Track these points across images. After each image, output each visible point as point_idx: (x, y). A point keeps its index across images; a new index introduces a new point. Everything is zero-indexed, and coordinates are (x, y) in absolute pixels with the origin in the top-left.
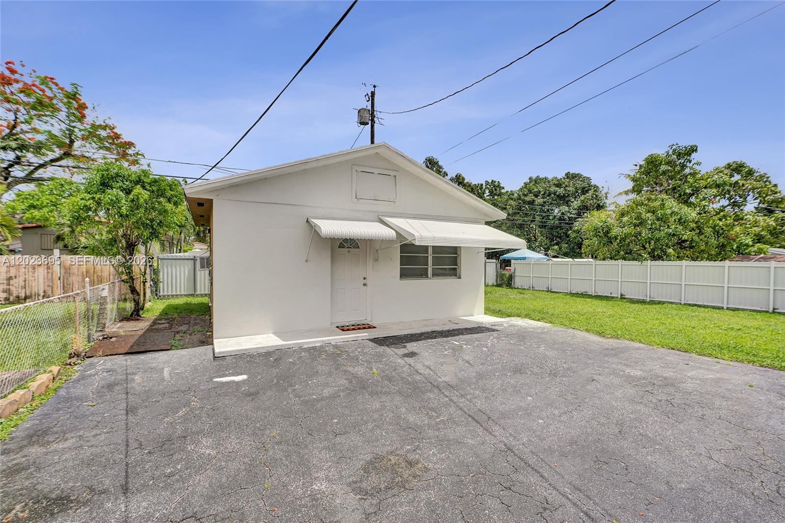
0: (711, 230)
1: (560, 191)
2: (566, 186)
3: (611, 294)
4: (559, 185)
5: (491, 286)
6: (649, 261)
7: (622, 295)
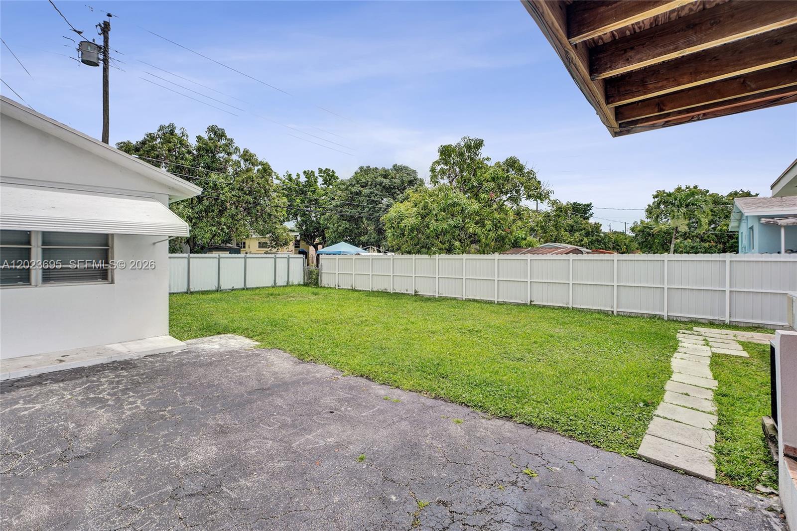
0: (490, 222)
1: (386, 182)
2: (392, 178)
3: (407, 291)
4: (385, 177)
5: (296, 285)
6: (437, 255)
7: (416, 292)
